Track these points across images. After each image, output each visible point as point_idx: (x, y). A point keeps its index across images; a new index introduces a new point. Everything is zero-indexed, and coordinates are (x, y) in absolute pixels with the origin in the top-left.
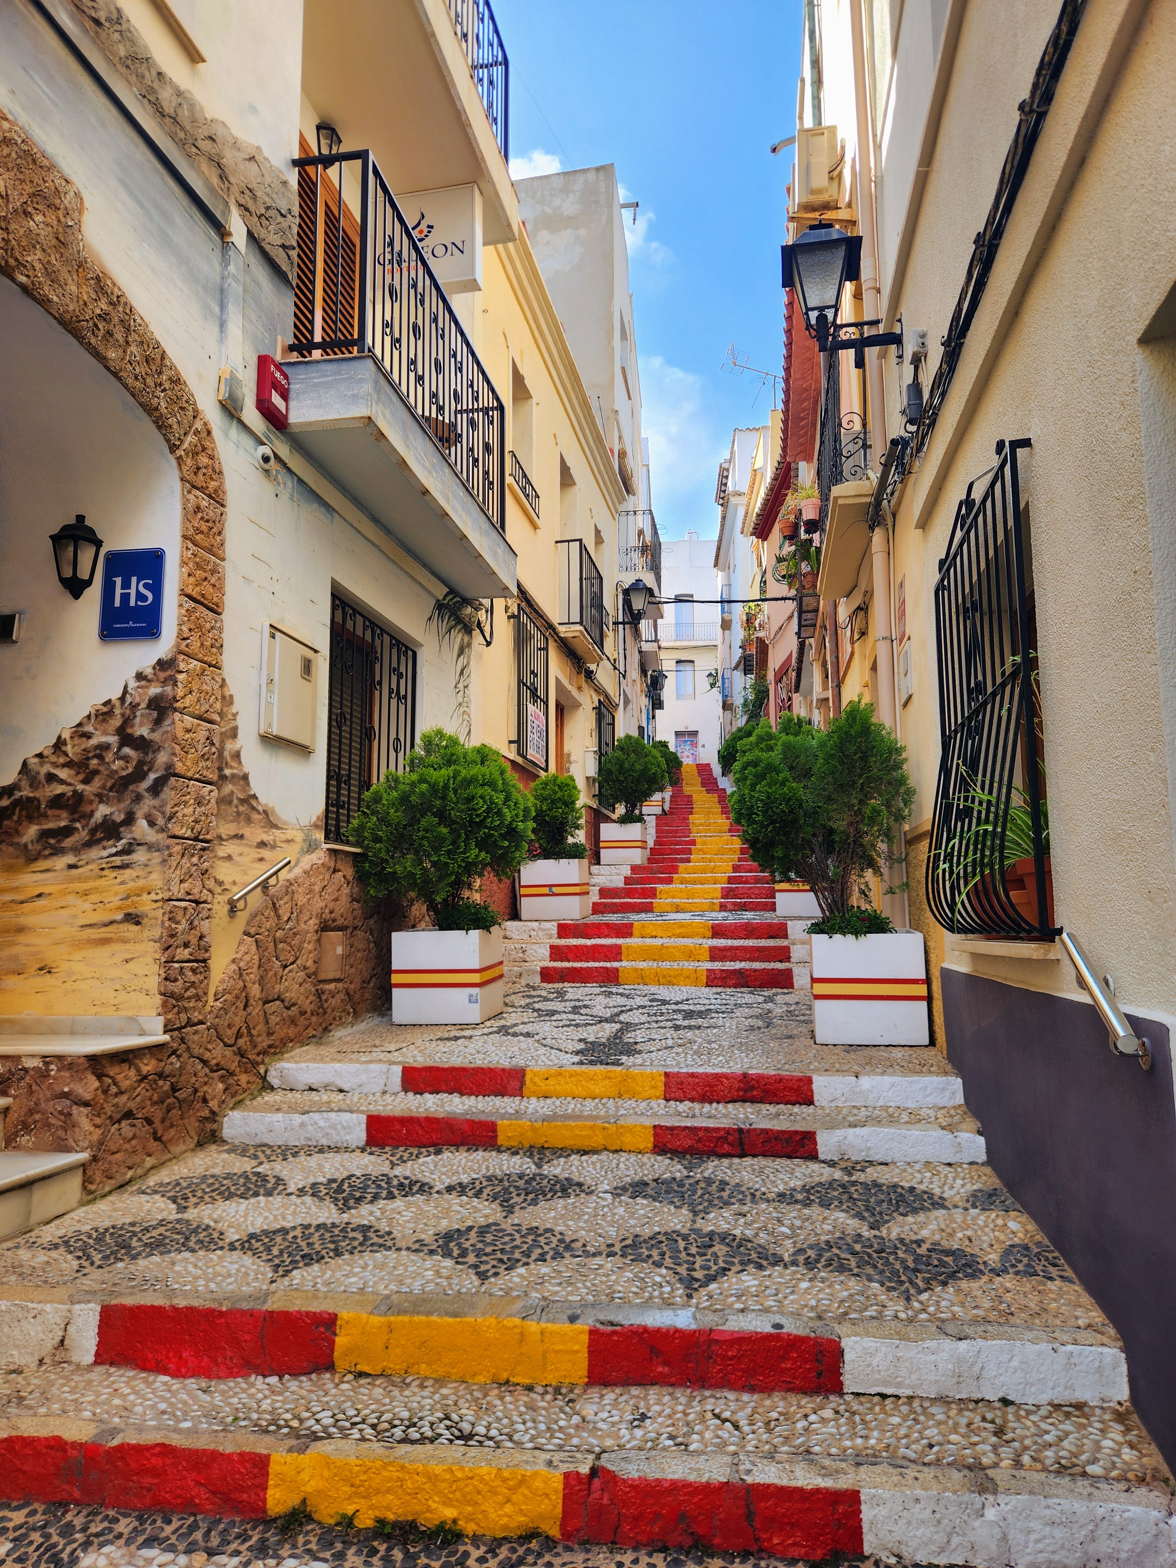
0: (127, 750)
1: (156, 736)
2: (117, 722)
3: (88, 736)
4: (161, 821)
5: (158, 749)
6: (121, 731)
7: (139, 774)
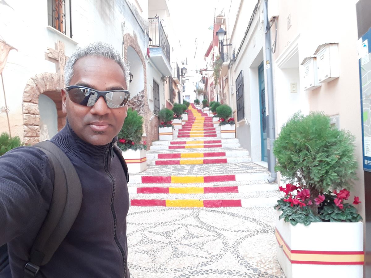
0: (138, 102)
1: (142, 100)
2: (137, 98)
3: (133, 100)
4: (144, 110)
5: (142, 102)
6: (138, 99)
7: (140, 105)
